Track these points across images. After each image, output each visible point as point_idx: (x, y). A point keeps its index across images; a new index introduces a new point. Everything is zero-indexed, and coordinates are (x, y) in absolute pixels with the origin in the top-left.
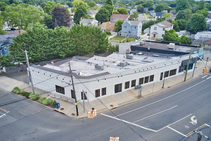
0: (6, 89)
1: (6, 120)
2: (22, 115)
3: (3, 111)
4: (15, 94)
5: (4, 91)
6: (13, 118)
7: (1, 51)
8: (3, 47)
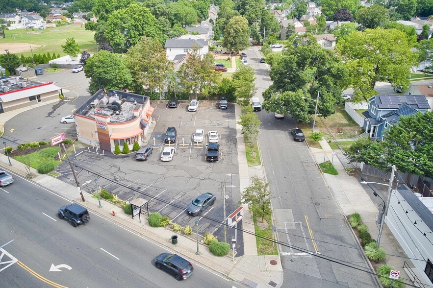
0: (341, 206)
1: (307, 265)
2: (333, 273)
3: (313, 246)
4: (350, 225)
5: (338, 207)
6: (318, 270)
7: (379, 125)
8: (384, 119)
